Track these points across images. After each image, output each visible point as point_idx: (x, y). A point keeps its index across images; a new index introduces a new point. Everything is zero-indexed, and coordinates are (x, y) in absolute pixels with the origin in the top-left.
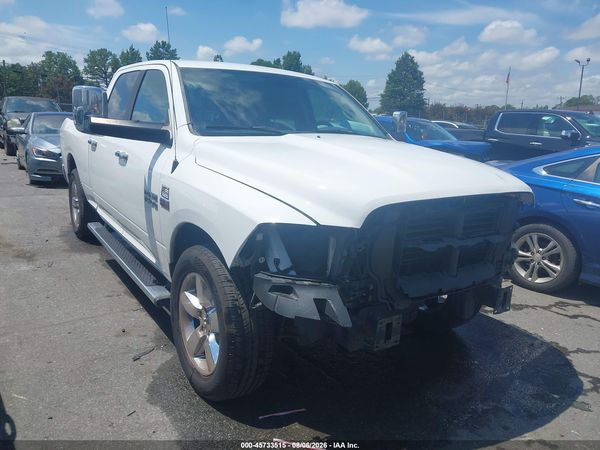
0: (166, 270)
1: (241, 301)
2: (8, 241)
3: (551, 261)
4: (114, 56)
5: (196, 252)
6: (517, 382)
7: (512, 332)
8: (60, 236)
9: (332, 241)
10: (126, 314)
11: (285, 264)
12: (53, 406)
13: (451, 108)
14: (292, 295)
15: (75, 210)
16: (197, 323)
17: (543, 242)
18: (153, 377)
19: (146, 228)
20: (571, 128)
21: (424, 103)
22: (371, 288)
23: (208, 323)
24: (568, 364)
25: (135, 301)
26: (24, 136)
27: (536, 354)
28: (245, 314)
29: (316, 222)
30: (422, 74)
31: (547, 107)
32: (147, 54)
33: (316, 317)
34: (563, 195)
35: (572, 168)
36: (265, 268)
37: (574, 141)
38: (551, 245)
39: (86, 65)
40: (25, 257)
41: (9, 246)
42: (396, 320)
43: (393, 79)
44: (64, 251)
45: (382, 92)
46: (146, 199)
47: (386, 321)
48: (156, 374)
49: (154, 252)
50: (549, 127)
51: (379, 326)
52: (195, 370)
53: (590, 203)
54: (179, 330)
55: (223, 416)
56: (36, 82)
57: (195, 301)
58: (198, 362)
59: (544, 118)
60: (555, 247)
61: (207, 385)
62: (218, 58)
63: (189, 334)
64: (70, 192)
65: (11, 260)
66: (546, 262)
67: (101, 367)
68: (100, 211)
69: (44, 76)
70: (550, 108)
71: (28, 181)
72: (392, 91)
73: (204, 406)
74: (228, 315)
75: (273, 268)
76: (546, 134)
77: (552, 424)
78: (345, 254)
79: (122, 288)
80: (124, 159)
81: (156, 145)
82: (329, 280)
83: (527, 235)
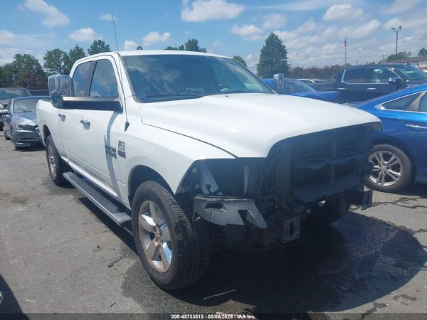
0: (126, 202)
1: (185, 217)
2: (6, 192)
3: (393, 170)
4: (65, 54)
5: (148, 185)
6: (382, 257)
7: (373, 222)
8: (43, 185)
9: (246, 169)
10: (98, 235)
11: (214, 188)
12: (55, 305)
13: (308, 70)
14: (222, 209)
15: (51, 165)
16: (152, 236)
17: (387, 157)
18: (125, 278)
19: (108, 172)
20: (395, 76)
21: (288, 68)
22: (277, 199)
23: (161, 235)
24: (415, 240)
25: (103, 225)
26: (7, 116)
27: (392, 235)
28: (189, 226)
29: (235, 156)
30: (284, 47)
31: (374, 63)
32: (89, 50)
33: (241, 223)
34: (398, 122)
35: (402, 103)
36: (200, 192)
37: (398, 85)
38: (392, 158)
39: (45, 61)
40: (20, 202)
41: (8, 195)
42: (296, 221)
43: (265, 52)
44: (47, 195)
45: (258, 62)
46: (107, 152)
47: (289, 222)
48: (126, 275)
49: (116, 189)
50: (379, 76)
51: (285, 226)
52: (154, 270)
53: (417, 126)
54: (140, 242)
55: (178, 301)
56: (11, 77)
57: (150, 221)
58: (156, 264)
59: (376, 70)
60: (396, 159)
61: (165, 279)
62: (140, 48)
63: (147, 244)
64: (47, 152)
65: (9, 204)
66: (390, 170)
67: (86, 274)
68: (71, 164)
69: (16, 72)
70: (376, 63)
71: (14, 147)
72: (265, 62)
73: (164, 295)
74: (176, 229)
75: (206, 191)
76: (378, 81)
77: (410, 283)
78: (256, 177)
79: (93, 217)
80: (87, 125)
81: (111, 113)
82: (247, 196)
83: (375, 153)
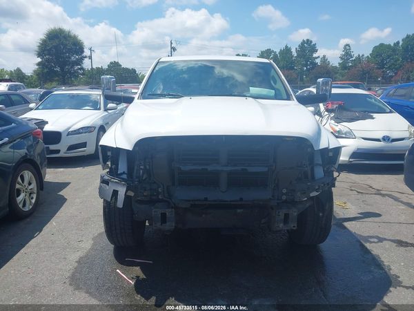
4: (275, 53)
14: (108, 186)
32: (296, 49)
